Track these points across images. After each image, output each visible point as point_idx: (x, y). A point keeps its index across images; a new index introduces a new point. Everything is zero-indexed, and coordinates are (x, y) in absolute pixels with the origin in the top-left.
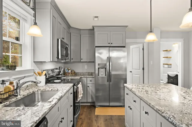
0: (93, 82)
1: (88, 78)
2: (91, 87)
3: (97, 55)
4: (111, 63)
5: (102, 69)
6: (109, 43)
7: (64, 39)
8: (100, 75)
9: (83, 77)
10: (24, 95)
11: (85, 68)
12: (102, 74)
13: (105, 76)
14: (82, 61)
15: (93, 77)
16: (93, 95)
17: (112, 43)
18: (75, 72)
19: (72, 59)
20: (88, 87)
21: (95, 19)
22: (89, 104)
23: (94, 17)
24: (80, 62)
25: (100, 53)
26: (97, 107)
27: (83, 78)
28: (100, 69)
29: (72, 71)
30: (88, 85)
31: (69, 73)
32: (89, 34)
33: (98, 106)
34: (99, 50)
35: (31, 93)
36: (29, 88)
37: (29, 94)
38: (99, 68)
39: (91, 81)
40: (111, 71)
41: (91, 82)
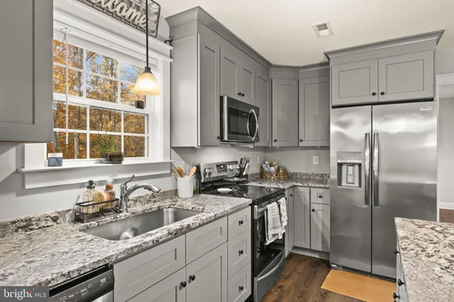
0: (327, 199)
1: (312, 189)
2: (320, 213)
3: (334, 129)
4: (376, 151)
5: (350, 168)
6: (374, 94)
7: (243, 95)
8: (344, 183)
9: (300, 184)
10: (134, 213)
11: (314, 163)
12: (350, 180)
13: (360, 186)
14: (301, 144)
15: (327, 186)
16: (325, 235)
17: (382, 94)
18: (286, 172)
19: (275, 141)
20: (313, 210)
21: (320, 32)
22: (317, 256)
23: (317, 28)
24: (298, 148)
25: (344, 125)
26: (334, 268)
27: (300, 188)
28: (344, 168)
29: (278, 170)
30: (314, 206)
31: (271, 174)
32: (319, 76)
33: (338, 265)
34: (341, 114)
35: (153, 210)
36: (156, 199)
37: (146, 211)
38: (340, 165)
39: (320, 197)
40: (376, 174)
41: (320, 200)
